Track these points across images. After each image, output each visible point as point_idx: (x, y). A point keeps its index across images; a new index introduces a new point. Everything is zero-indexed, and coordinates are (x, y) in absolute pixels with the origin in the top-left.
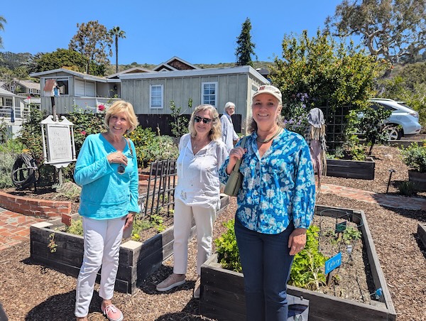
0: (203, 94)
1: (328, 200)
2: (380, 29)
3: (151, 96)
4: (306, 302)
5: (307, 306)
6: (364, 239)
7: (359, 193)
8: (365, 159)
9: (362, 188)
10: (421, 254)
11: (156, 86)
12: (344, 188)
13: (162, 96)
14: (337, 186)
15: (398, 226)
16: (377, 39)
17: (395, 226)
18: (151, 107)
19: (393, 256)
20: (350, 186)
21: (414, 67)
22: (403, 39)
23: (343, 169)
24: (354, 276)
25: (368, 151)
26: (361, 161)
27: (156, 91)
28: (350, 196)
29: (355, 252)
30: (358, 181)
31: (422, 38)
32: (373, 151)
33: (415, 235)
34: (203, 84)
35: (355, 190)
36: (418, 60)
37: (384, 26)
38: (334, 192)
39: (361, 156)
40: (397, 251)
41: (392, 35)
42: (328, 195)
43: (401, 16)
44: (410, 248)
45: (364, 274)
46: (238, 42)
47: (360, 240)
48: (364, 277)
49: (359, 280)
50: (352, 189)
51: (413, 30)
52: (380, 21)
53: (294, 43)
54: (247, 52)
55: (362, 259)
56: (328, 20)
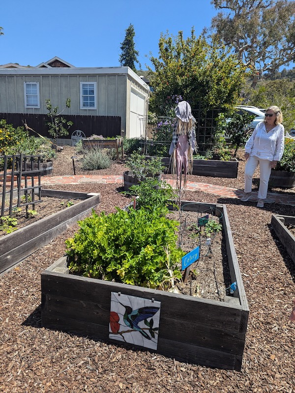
0: (81, 94)
1: (196, 197)
2: (249, 43)
3: (25, 94)
4: (157, 304)
5: (158, 308)
6: (224, 231)
7: (224, 190)
8: (231, 160)
9: (227, 185)
10: (273, 243)
11: (31, 83)
12: (211, 185)
13: (38, 94)
14: (205, 184)
15: (255, 217)
16: (246, 53)
17: (252, 218)
18: (26, 107)
19: (249, 246)
20: (216, 184)
21: (275, 83)
22: (267, 55)
23: (211, 169)
24: (212, 268)
25: (233, 153)
26: (227, 161)
27: (31, 89)
28: (215, 192)
29: (215, 244)
30: (224, 179)
31: (282, 54)
32: (238, 153)
33: (269, 225)
34: (82, 83)
35: (220, 187)
36: (277, 78)
37: (252, 42)
38: (202, 189)
39: (227, 157)
40: (253, 241)
41: (258, 51)
42: (196, 192)
43: (267, 32)
44: (264, 237)
45: (221, 266)
46: (122, 48)
47: (220, 232)
48: (220, 269)
49: (216, 273)
50: (217, 186)
51: (276, 47)
52: (249, 36)
53: (170, 42)
54: (131, 59)
55: (220, 251)
56: (205, 32)
